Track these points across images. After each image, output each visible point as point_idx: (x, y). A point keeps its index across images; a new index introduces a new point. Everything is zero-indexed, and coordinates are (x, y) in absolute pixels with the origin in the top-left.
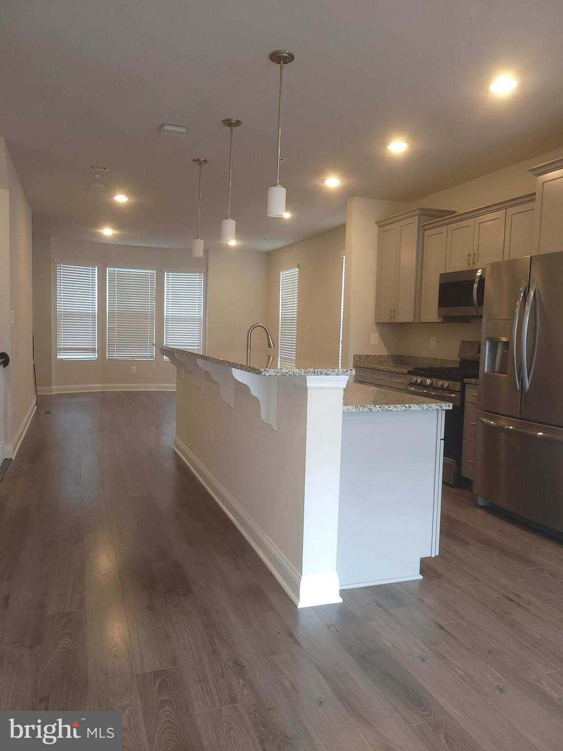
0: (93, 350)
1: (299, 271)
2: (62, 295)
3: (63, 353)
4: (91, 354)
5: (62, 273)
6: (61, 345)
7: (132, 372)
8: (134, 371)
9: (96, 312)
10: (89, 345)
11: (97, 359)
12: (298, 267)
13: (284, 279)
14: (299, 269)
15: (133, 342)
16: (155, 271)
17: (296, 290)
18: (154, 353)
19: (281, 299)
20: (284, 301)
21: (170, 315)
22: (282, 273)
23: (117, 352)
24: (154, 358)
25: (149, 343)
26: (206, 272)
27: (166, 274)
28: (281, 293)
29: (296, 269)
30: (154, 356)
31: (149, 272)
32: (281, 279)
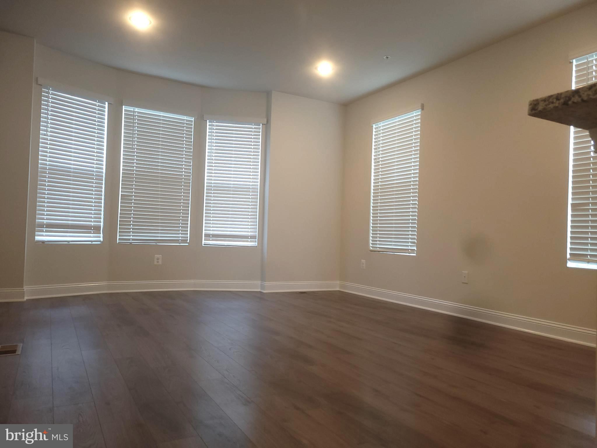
0: (97, 229)
1: (421, 115)
2: (49, 138)
3: (46, 231)
4: (92, 235)
5: (50, 100)
6: (43, 218)
7: (156, 263)
8: (158, 262)
9: (104, 171)
10: (91, 222)
11: (102, 242)
12: (423, 109)
13: (381, 132)
14: (423, 111)
15: (158, 219)
16: (193, 118)
17: (415, 143)
18: (189, 236)
19: (373, 161)
20: (381, 163)
21: (213, 182)
22: (375, 125)
23: (133, 232)
24: (188, 241)
25: (182, 220)
26: (265, 123)
27: (208, 124)
28: (373, 154)
29: (413, 113)
30: (188, 240)
31: (185, 118)
32: (374, 133)
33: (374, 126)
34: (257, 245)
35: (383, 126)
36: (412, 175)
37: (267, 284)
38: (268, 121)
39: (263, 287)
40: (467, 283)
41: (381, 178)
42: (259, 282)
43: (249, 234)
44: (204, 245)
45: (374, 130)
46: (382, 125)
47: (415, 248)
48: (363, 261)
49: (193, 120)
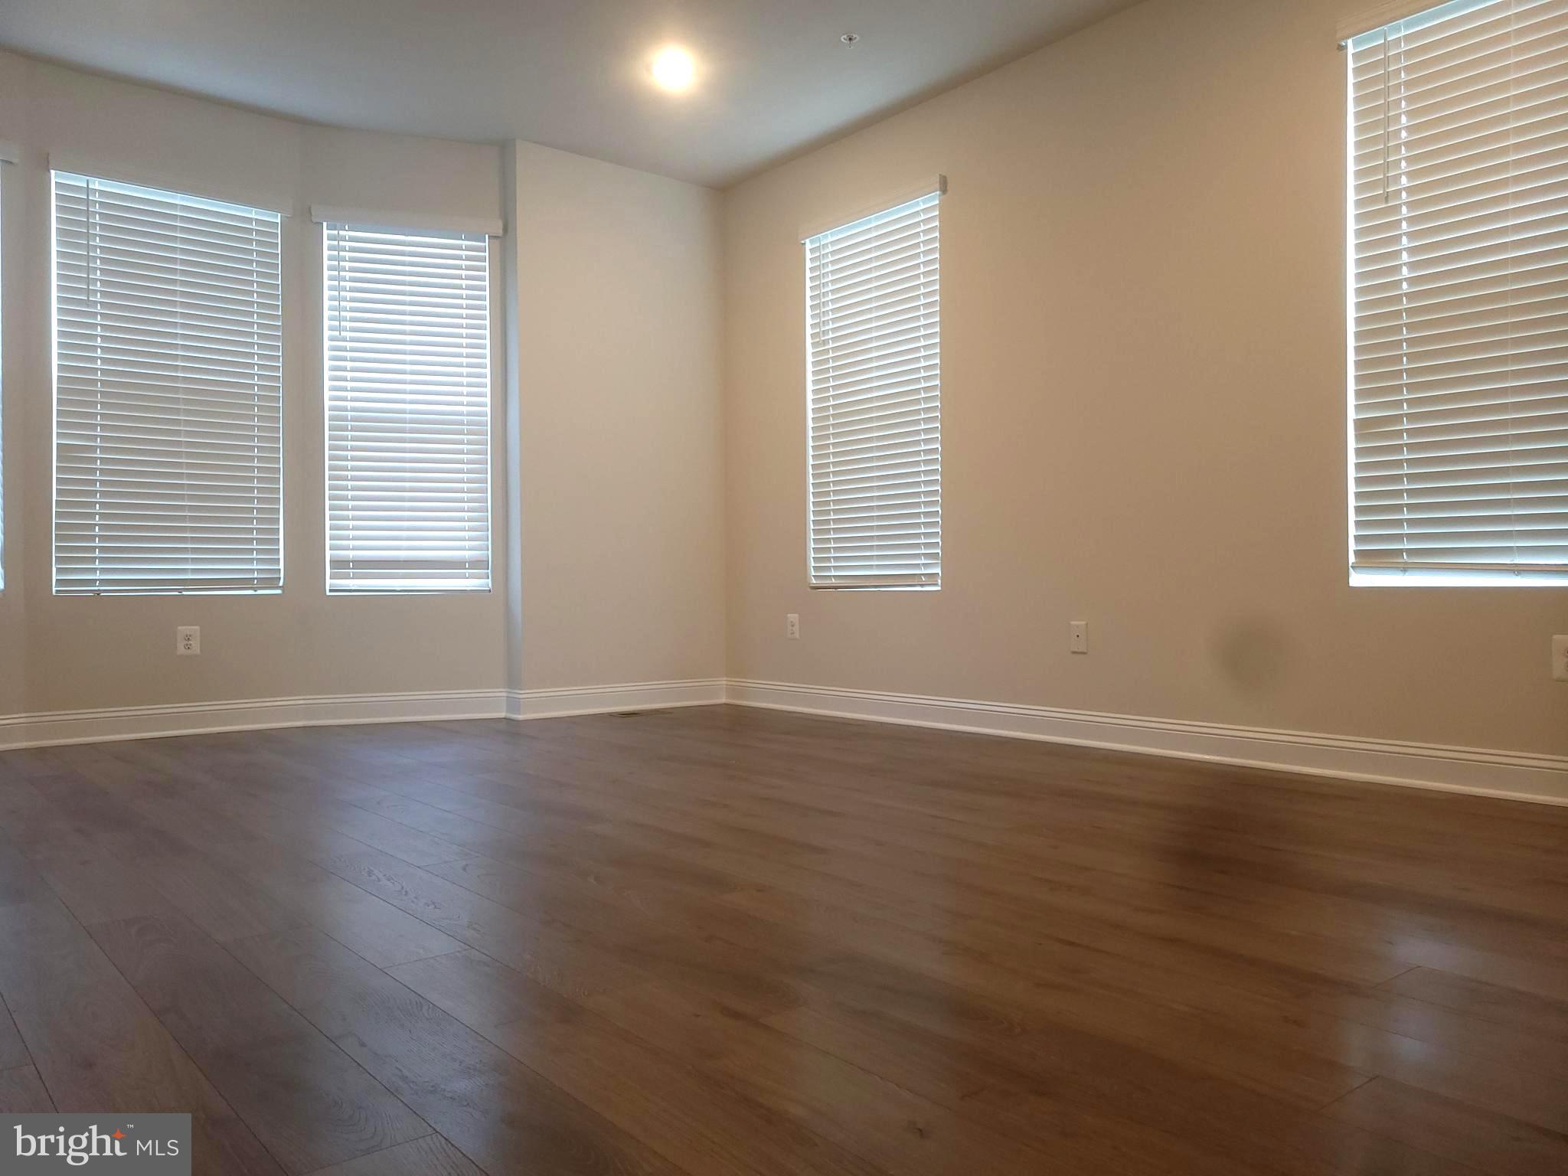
1: (941, 206)
7: (181, 650)
8: (189, 648)
11: (4, 595)
12: (944, 190)
13: (828, 260)
14: (943, 197)
15: (183, 518)
16: (279, 214)
17: (925, 285)
18: (281, 566)
19: (809, 341)
20: (831, 345)
21: (349, 404)
22: (812, 242)
23: (103, 560)
24: (281, 584)
25: (260, 520)
26: (500, 232)
27: (326, 232)
28: (809, 321)
29: (918, 202)
30: (280, 578)
31: (253, 216)
32: (808, 265)
33: (808, 246)
34: (490, 585)
35: (833, 243)
36: (923, 374)
37: (524, 694)
38: (507, 228)
39: (513, 704)
40: (1085, 653)
41: (834, 387)
42: (502, 693)
43: (467, 554)
44: (331, 591)
45: (808, 255)
46: (830, 239)
47: (938, 570)
48: (793, 617)
49: (279, 221)
